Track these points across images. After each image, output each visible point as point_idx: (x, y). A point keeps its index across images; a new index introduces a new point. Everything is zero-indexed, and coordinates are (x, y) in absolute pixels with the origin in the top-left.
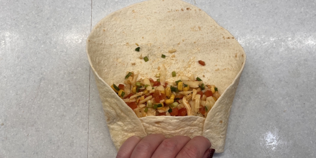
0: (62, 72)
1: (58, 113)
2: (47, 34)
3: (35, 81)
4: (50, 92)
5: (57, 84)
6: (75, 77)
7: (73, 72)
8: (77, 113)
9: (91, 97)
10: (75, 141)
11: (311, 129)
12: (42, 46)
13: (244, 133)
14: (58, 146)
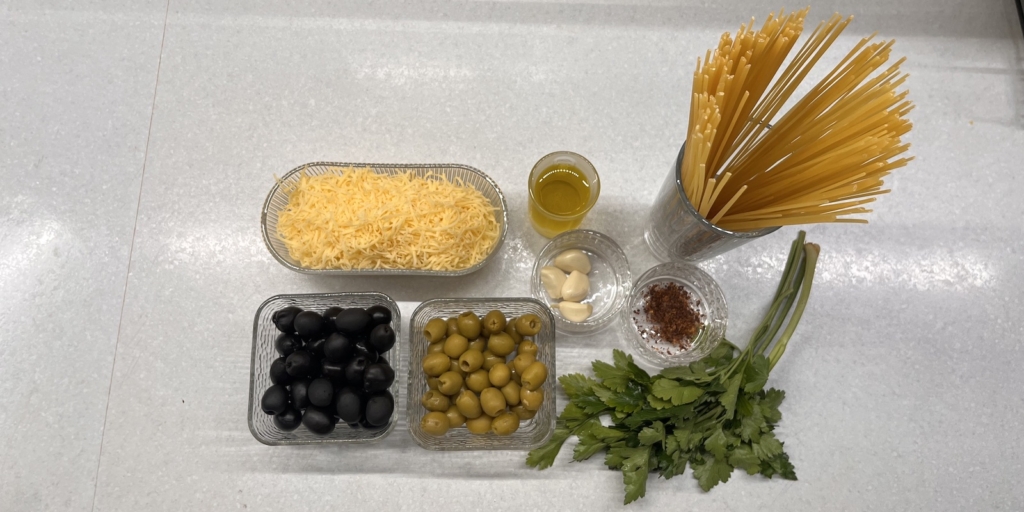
0: (66, 380)
1: (51, 449)
2: (50, 316)
3: (22, 394)
4: (43, 414)
5: (57, 399)
6: (85, 390)
7: (83, 382)
8: (82, 451)
9: (107, 424)
10: (73, 499)
11: (480, 494)
12: (41, 336)
13: (359, 497)
14: (47, 505)
